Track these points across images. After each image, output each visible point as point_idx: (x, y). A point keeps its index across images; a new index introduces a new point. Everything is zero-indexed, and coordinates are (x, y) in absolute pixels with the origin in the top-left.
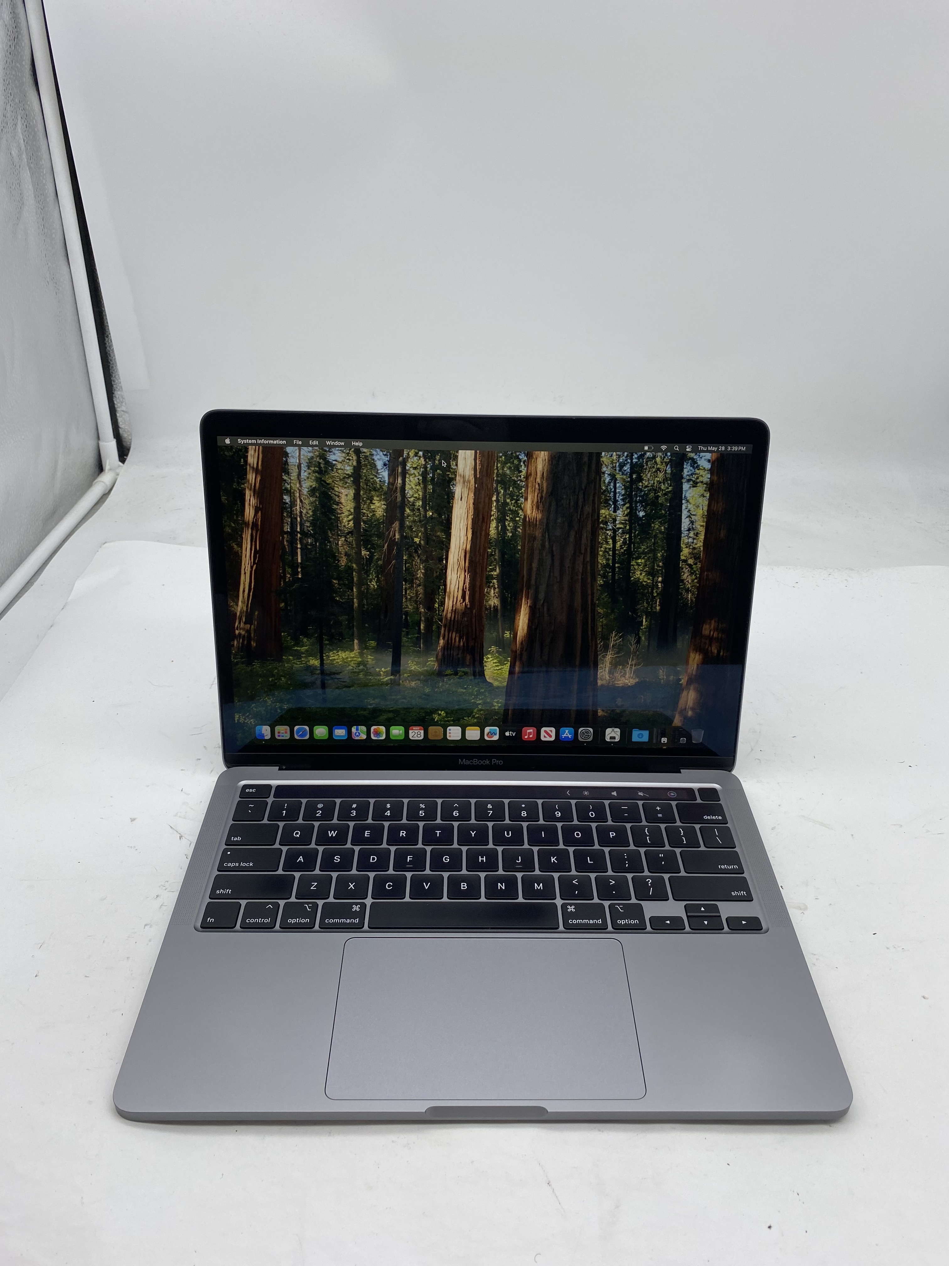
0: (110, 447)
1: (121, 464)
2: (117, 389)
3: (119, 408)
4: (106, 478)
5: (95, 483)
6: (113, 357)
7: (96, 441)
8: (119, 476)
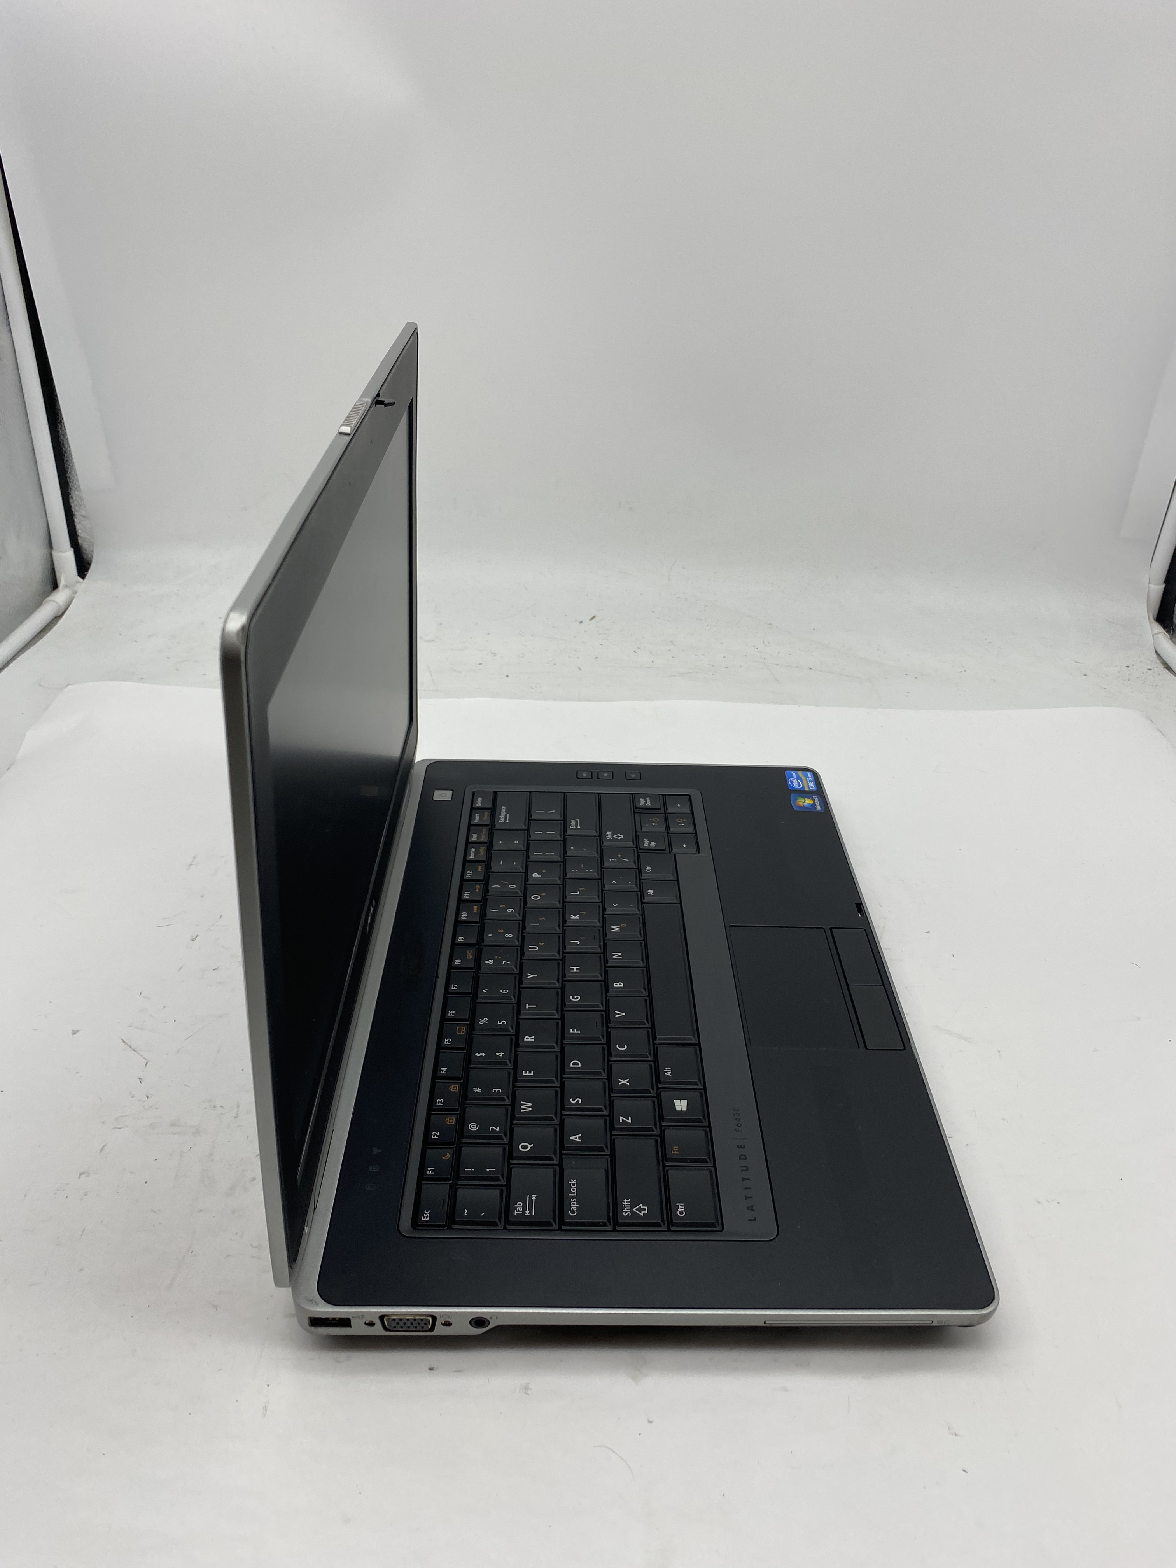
0: (66, 558)
1: (80, 579)
2: (74, 489)
3: (77, 511)
4: (59, 597)
5: (46, 601)
6: (67, 449)
7: (47, 551)
8: (77, 595)
